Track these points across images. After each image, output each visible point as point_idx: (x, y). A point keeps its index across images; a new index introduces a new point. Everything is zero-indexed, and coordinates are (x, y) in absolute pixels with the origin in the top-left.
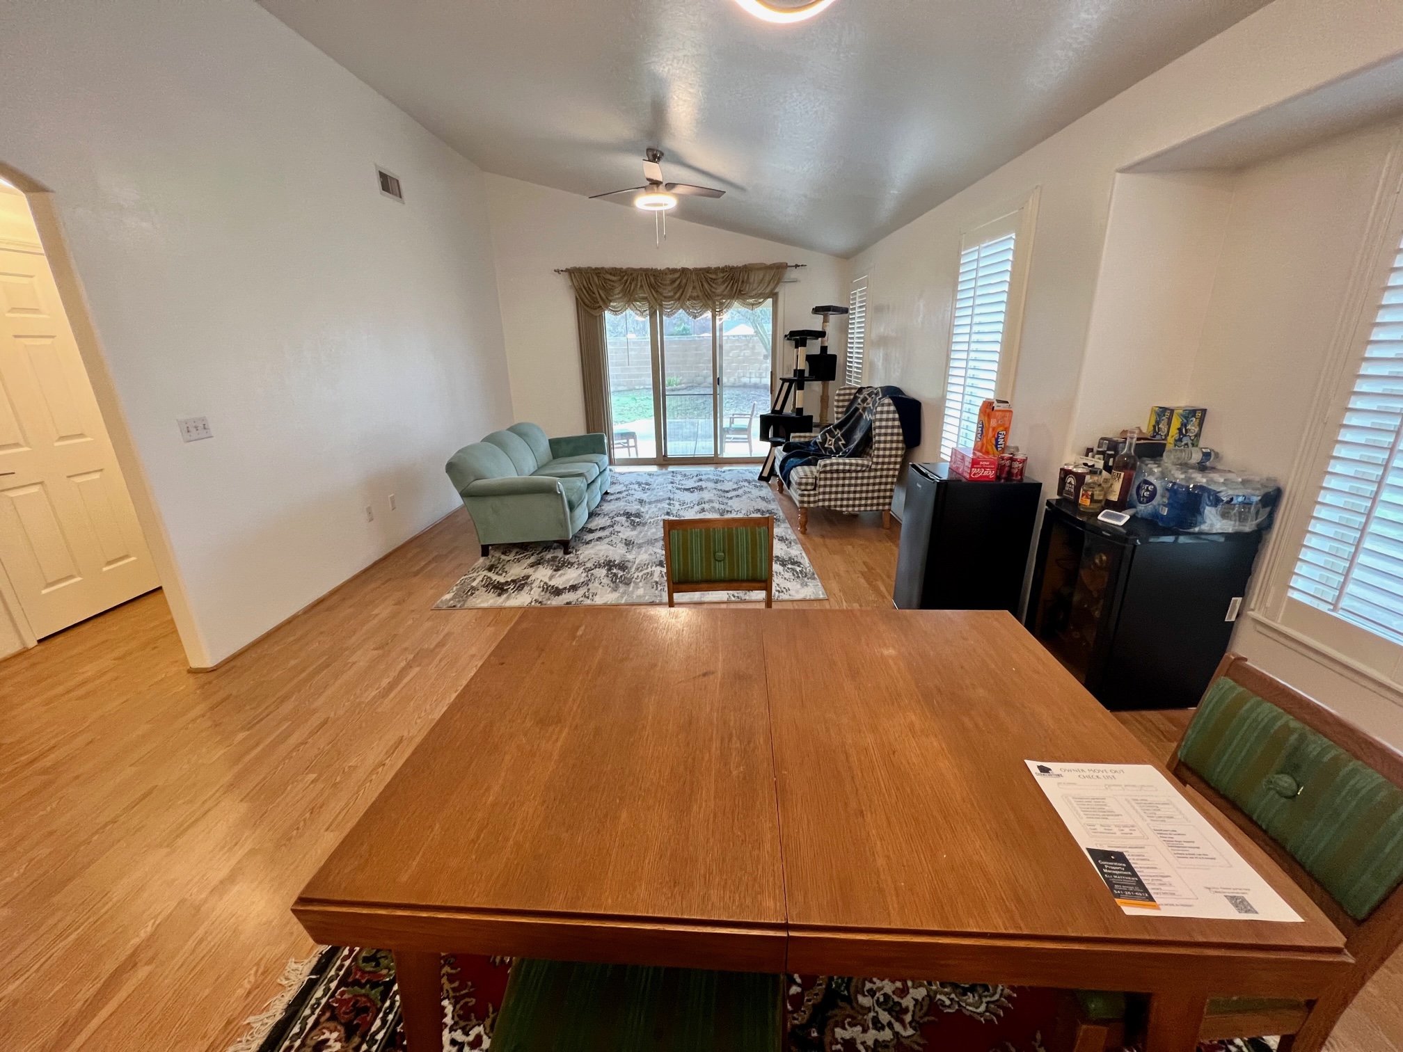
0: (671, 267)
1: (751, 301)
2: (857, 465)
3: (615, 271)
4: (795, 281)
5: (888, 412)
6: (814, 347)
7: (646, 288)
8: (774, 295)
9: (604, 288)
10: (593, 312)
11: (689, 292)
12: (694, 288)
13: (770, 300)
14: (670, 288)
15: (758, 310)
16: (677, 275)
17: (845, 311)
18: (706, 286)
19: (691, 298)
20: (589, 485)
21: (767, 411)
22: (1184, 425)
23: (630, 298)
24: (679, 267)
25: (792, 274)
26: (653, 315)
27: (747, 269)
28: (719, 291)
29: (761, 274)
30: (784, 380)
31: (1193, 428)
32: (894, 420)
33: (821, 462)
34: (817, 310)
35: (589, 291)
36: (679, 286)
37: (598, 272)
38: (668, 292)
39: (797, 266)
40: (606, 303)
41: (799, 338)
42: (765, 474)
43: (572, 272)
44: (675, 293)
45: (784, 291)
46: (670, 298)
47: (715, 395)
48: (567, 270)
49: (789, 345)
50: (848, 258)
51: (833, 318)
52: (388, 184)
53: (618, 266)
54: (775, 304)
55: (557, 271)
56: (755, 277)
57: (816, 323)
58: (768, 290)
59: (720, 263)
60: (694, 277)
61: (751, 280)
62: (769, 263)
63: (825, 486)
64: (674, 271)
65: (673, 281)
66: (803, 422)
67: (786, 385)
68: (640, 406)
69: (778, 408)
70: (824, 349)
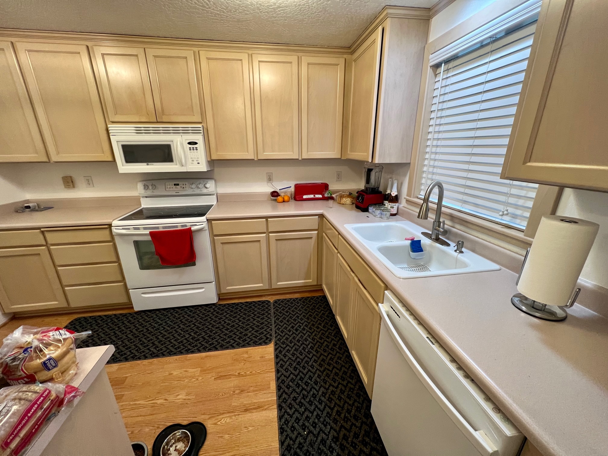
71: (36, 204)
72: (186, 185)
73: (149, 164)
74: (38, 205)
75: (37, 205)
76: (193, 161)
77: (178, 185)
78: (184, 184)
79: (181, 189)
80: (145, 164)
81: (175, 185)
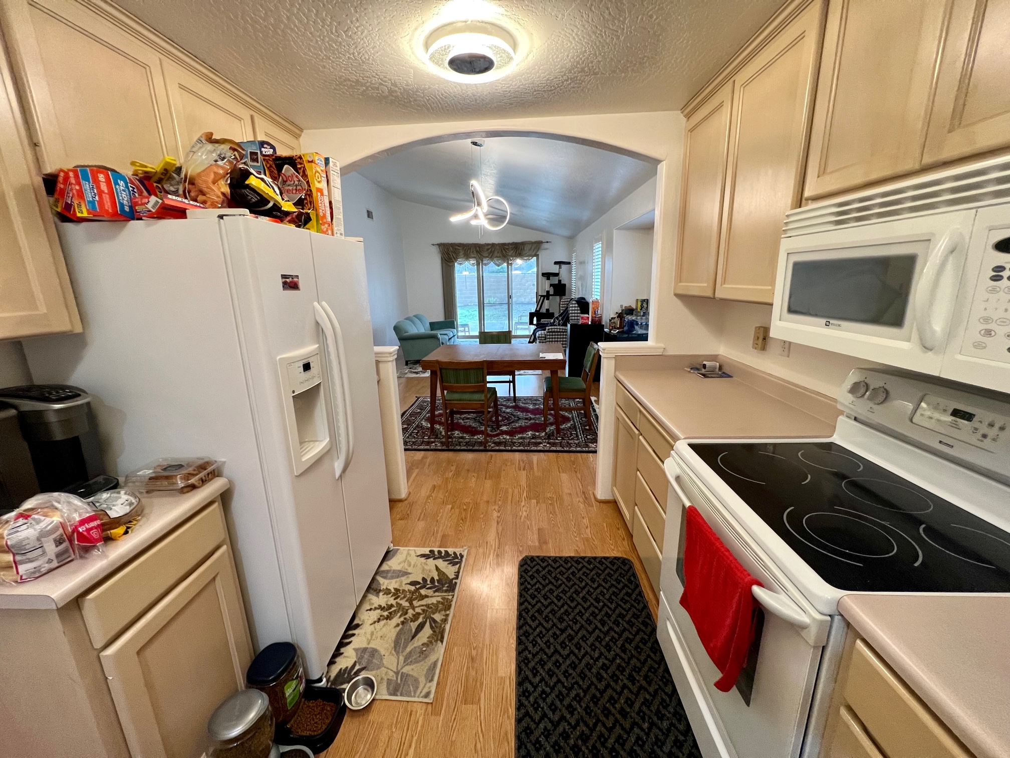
0: (487, 243)
1: (525, 258)
2: (563, 329)
3: (460, 245)
4: (546, 249)
5: (575, 307)
6: (555, 280)
7: (475, 252)
8: (537, 256)
9: (455, 253)
10: (448, 263)
11: (496, 254)
12: (498, 252)
13: (535, 258)
14: (486, 253)
15: (529, 262)
16: (490, 247)
17: (569, 263)
18: (504, 252)
19: (497, 257)
20: (449, 339)
21: (533, 311)
22: (642, 304)
23: (467, 257)
24: (490, 242)
25: (545, 246)
26: (478, 265)
27: (523, 244)
28: (510, 254)
29: (529, 246)
30: (541, 296)
31: (645, 305)
32: (577, 310)
33: (547, 328)
34: (556, 263)
35: (448, 254)
36: (491, 252)
37: (452, 245)
38: (485, 254)
39: (547, 242)
40: (456, 260)
41: (547, 275)
42: (531, 340)
43: (440, 245)
44: (489, 255)
45: (542, 254)
46: (487, 257)
47: (509, 304)
48: (437, 244)
49: (544, 279)
50: (571, 239)
51: (563, 266)
52: (370, 214)
53: (462, 242)
54: (538, 259)
55: (433, 245)
56: (527, 248)
57: (555, 269)
58: (533, 254)
59: (511, 241)
60: (498, 247)
61: (526, 249)
62: (533, 240)
63: (550, 338)
64: (488, 244)
65: (488, 250)
66: (548, 315)
67: (542, 298)
68: (471, 314)
69: (538, 309)
70: (560, 281)
71: (718, 364)
72: (1002, 429)
73: (832, 321)
74: (720, 368)
75: (718, 367)
76: (988, 333)
77: (969, 417)
78: (997, 426)
79: (974, 439)
80: (823, 321)
81: (956, 413)
